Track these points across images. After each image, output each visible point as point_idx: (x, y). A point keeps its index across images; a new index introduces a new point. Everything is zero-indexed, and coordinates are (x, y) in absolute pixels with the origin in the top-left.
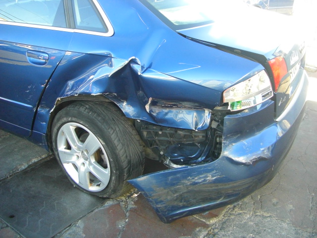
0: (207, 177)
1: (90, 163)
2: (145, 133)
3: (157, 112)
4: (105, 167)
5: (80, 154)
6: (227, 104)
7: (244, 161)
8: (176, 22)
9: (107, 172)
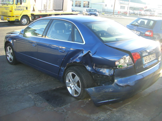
0: (110, 90)
1: (76, 86)
2: (93, 77)
3: (97, 69)
4: (80, 87)
5: (73, 83)
6: (117, 66)
7: (122, 85)
8: (105, 41)
9: (80, 89)
